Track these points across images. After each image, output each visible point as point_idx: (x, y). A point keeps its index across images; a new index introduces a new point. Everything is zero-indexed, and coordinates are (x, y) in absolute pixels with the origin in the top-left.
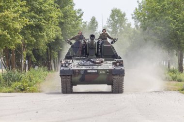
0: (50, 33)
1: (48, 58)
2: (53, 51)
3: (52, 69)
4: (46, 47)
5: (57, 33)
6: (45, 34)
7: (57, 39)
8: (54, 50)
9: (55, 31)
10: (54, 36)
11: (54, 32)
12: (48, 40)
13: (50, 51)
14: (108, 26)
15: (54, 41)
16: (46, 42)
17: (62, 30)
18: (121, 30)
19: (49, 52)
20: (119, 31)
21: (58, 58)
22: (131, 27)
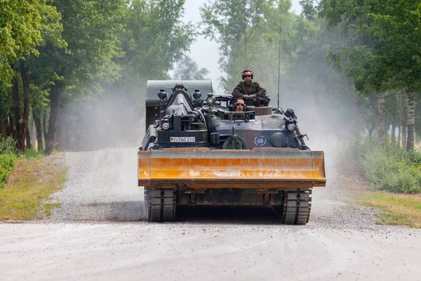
0: (24, 26)
1: (16, 110)
2: (32, 87)
3: (29, 146)
4: (11, 73)
5: (46, 27)
6: (8, 30)
7: (48, 47)
8: (36, 84)
9: (43, 22)
10: (39, 38)
11: (38, 25)
12: (18, 52)
13: (26, 86)
14: (219, 7)
15: (37, 53)
16: (10, 58)
17: (65, 18)
18: (257, 20)
19: (21, 91)
20: (250, 24)
21: (49, 110)
22: (290, 11)
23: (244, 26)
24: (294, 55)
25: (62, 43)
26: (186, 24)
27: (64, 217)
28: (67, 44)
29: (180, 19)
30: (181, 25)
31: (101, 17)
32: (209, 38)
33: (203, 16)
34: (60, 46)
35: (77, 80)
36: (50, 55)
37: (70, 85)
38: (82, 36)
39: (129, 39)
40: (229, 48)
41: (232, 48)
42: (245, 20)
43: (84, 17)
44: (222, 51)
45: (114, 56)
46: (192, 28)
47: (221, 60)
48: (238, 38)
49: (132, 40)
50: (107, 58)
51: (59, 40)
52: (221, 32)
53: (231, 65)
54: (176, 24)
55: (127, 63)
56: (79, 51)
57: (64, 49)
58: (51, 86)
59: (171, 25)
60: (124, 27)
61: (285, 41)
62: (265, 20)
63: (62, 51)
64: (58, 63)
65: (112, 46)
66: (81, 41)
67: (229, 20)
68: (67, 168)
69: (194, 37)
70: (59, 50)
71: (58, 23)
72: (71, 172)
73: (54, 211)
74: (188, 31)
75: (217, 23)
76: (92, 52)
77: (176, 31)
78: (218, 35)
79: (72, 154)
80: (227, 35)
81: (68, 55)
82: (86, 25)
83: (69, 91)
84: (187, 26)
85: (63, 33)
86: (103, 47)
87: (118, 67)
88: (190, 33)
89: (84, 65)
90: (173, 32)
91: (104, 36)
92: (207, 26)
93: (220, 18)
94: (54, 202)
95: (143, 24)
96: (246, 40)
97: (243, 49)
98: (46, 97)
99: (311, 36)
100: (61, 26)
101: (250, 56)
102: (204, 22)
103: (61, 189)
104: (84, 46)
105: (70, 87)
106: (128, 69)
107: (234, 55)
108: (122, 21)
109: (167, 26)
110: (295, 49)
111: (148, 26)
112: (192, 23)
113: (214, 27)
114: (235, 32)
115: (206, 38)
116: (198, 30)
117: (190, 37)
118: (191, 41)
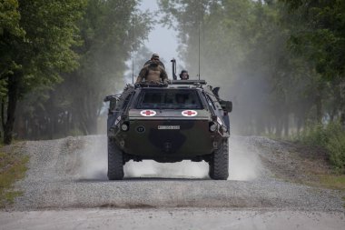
23: (203, 13)
24: (253, 41)
25: (19, 31)
26: (144, 12)
27: (27, 205)
28: (25, 33)
29: (137, 7)
30: (138, 13)
31: (59, 5)
32: (167, 26)
33: (160, 5)
34: (18, 35)
35: (35, 70)
36: (8, 44)
37: (29, 74)
38: (40, 25)
39: (87, 28)
40: (187, 36)
41: (190, 36)
42: (203, 7)
43: (42, 5)
44: (180, 39)
45: (73, 45)
46: (150, 16)
47: (180, 47)
48: (196, 25)
49: (90, 29)
50: (66, 47)
51: (16, 28)
52: (179, 20)
53: (189, 53)
54: (133, 13)
55: (85, 52)
56: (37, 39)
57: (22, 38)
58: (10, 76)
59: (129, 14)
60: (83, 16)
61: (244, 27)
62: (223, 7)
63: (19, 39)
65: (70, 33)
66: (40, 29)
67: (186, 8)
68: (29, 157)
69: (152, 25)
70: (17, 38)
71: (15, 11)
72: (33, 161)
73: (17, 199)
74: (146, 19)
75: (174, 12)
76: (50, 40)
77: (133, 19)
78: (176, 23)
79: (33, 142)
80: (184, 23)
81: (26, 43)
82: (44, 13)
83: (27, 80)
84: (145, 14)
85: (21, 21)
86: (62, 35)
87: (77, 57)
88: (148, 21)
89: (43, 54)
90: (130, 21)
91: (62, 23)
92: (165, 14)
93: (178, 6)
94: (16, 190)
95: (101, 13)
96: (204, 27)
98: (4, 86)
99: (270, 21)
100: (19, 14)
102: (161, 10)
103: (22, 177)
104: (43, 35)
105: (29, 77)
106: (87, 58)
107: (192, 43)
108: (80, 9)
109: (124, 14)
110: (254, 35)
111: (106, 15)
112: (151, 11)
113: (171, 16)
114: (192, 20)
115: (164, 26)
116: (156, 18)
117: (148, 25)
118: (149, 29)
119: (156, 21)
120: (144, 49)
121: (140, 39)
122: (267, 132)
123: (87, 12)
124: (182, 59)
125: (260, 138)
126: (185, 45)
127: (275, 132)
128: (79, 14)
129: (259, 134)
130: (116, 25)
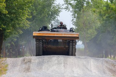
23: (83, 5)
24: (104, 18)
25: (5, 12)
26: (58, 4)
28: (7, 12)
29: (55, 2)
30: (55, 5)
32: (67, 10)
34: (5, 13)
35: (11, 28)
37: (8, 30)
38: (14, 9)
39: (33, 11)
40: (76, 15)
41: (77, 15)
42: (83, 3)
44: (73, 16)
45: (27, 18)
46: (60, 6)
47: (73, 20)
48: (80, 10)
49: (35, 11)
50: (24, 18)
51: (4, 10)
52: (73, 8)
53: (77, 22)
54: (53, 5)
55: (32, 21)
56: (12, 15)
57: (6, 14)
59: (51, 5)
60: (32, 5)
61: (101, 12)
62: (92, 3)
63: (5, 15)
64: (3, 20)
65: (26, 13)
66: (14, 11)
67: (76, 3)
68: (8, 65)
69: (61, 10)
70: (4, 14)
72: (9, 67)
74: (58, 7)
75: (70, 4)
76: (18, 16)
77: (53, 7)
78: (71, 9)
79: (10, 59)
80: (75, 9)
81: (8, 17)
82: (15, 4)
83: (8, 32)
84: (58, 5)
85: (6, 7)
86: (23, 13)
87: (29, 23)
88: (59, 8)
89: (14, 21)
90: (52, 8)
91: (23, 8)
92: (67, 5)
93: (72, 2)
95: (39, 4)
96: (83, 11)
97: (82, 15)
99: (112, 9)
100: (5, 4)
101: (85, 18)
102: (65, 4)
103: (5, 73)
104: (14, 13)
105: (8, 31)
106: (33, 23)
107: (78, 18)
108: (31, 2)
109: (49, 5)
110: (105, 15)
111: (41, 5)
113: (69, 6)
114: (78, 8)
115: (66, 10)
116: (63, 7)
117: (59, 10)
118: (60, 11)
119: (63, 8)
120: (58, 20)
121: (56, 16)
122: (109, 57)
123: (34, 4)
124: (74, 25)
125: (107, 59)
126: (75, 19)
127: (113, 57)
128: (30, 5)
129: (106, 57)
130: (46, 10)
